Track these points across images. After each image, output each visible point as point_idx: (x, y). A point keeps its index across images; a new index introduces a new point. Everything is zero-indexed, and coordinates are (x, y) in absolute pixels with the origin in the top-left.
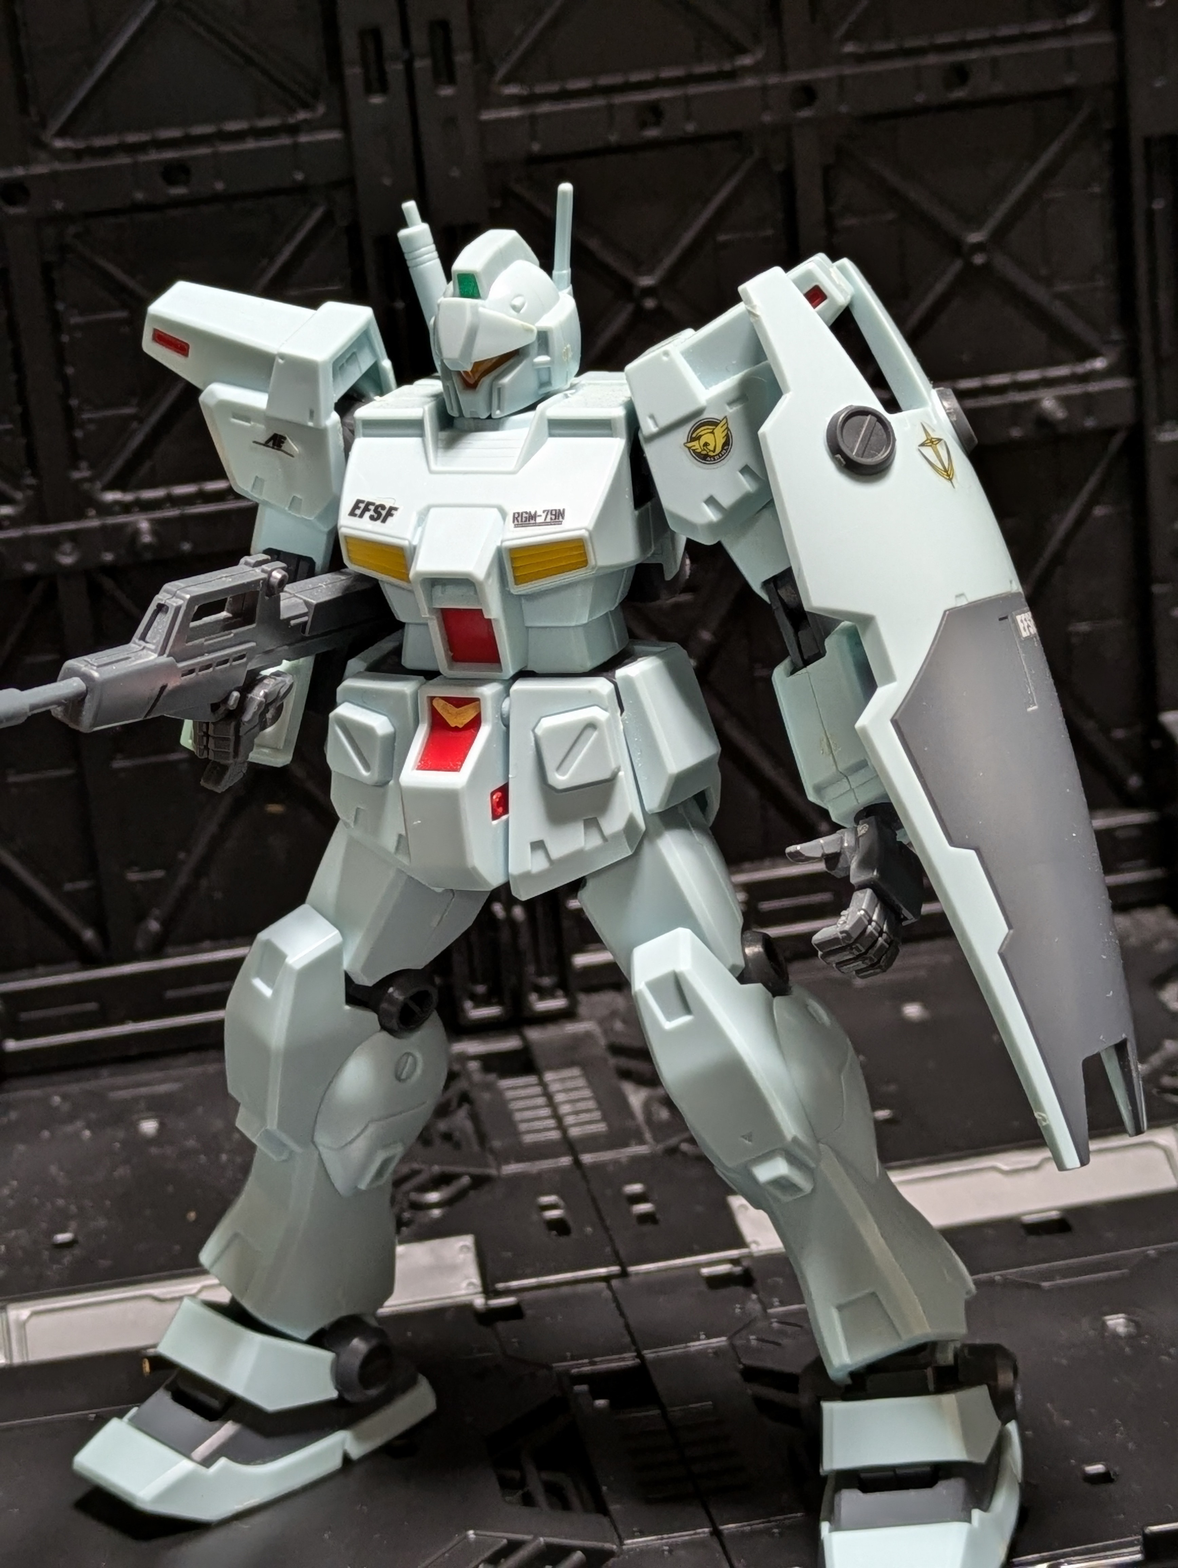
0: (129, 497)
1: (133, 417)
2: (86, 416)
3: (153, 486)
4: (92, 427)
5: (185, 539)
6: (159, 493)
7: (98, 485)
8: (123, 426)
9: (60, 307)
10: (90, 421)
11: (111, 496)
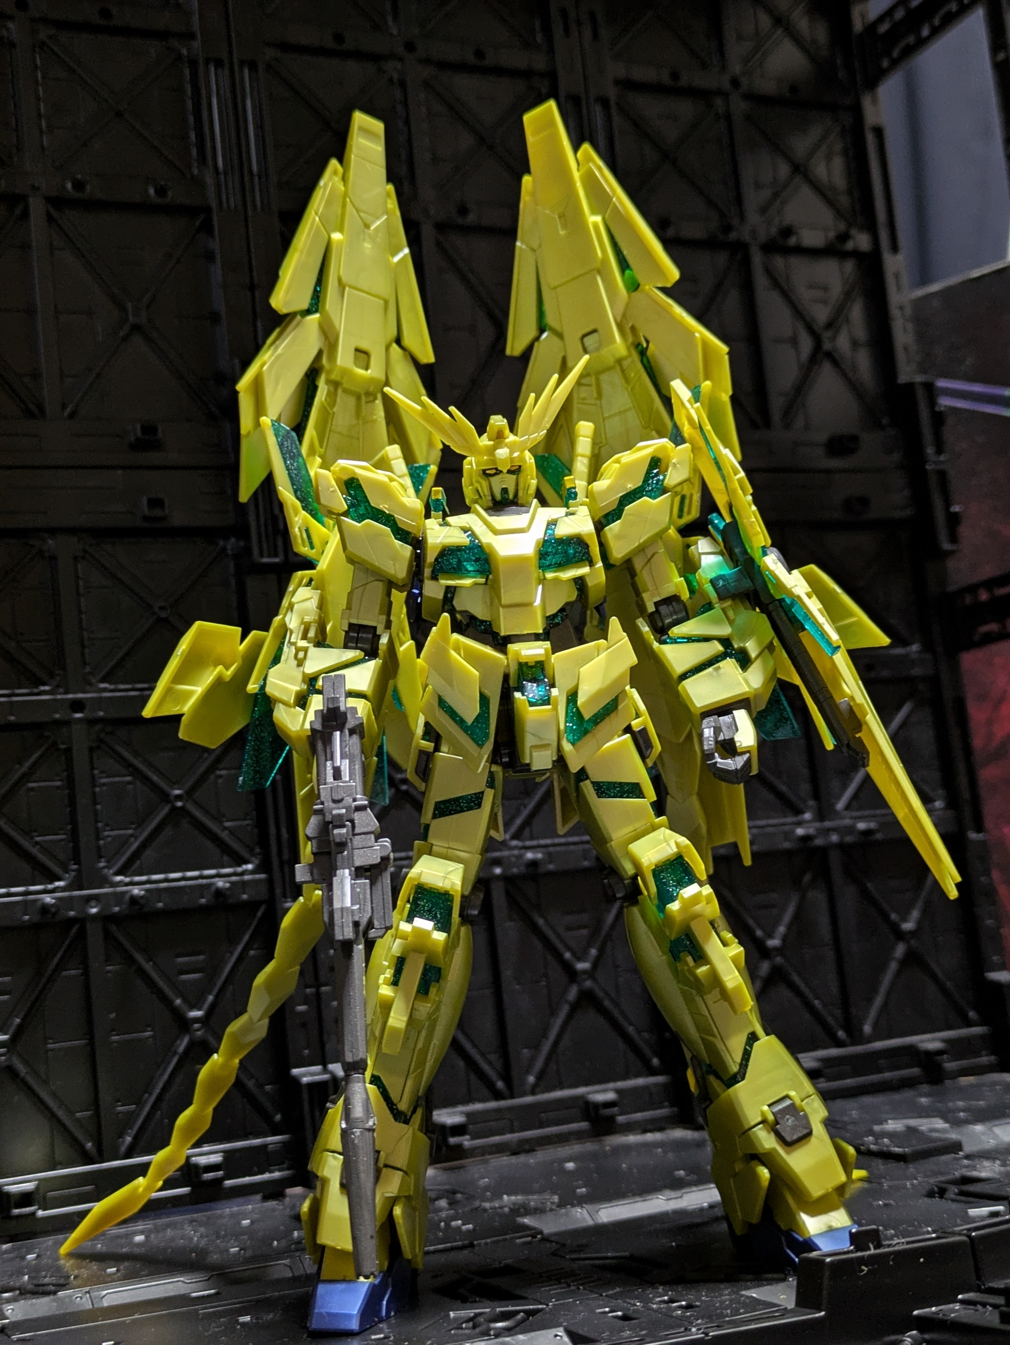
0: (128, 880)
1: (132, 836)
2: (107, 833)
3: (141, 874)
4: (110, 839)
5: (160, 901)
6: (144, 878)
7: (111, 871)
8: (125, 842)
9: (96, 772)
10: (108, 836)
11: (119, 878)
